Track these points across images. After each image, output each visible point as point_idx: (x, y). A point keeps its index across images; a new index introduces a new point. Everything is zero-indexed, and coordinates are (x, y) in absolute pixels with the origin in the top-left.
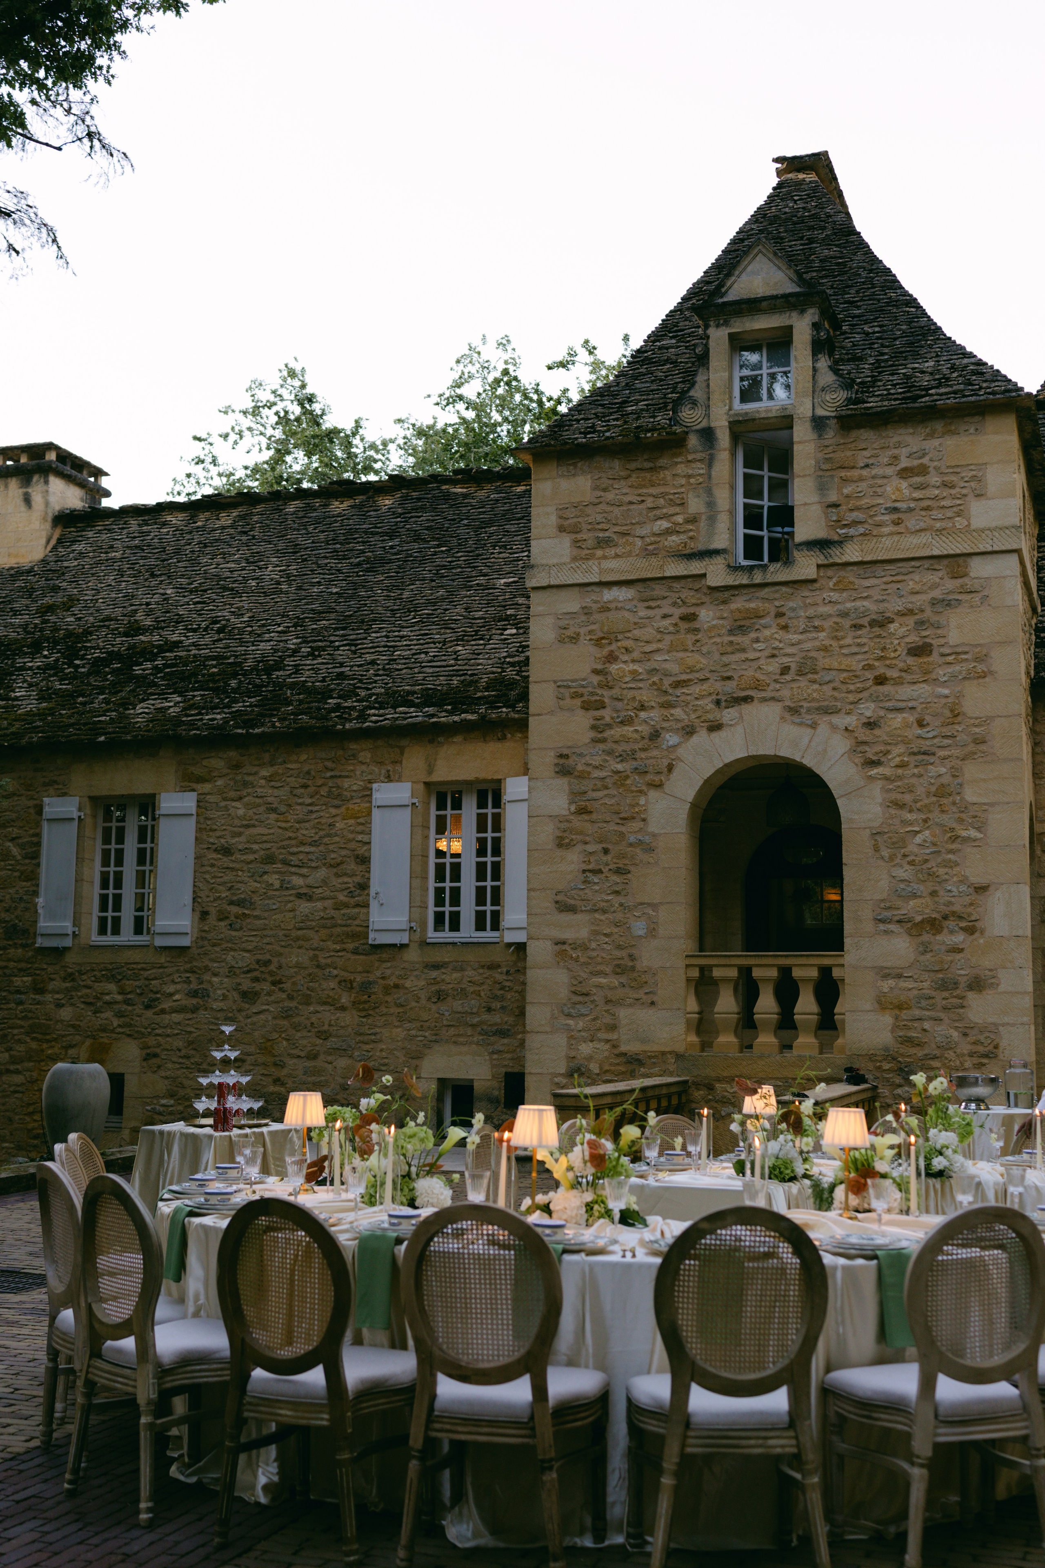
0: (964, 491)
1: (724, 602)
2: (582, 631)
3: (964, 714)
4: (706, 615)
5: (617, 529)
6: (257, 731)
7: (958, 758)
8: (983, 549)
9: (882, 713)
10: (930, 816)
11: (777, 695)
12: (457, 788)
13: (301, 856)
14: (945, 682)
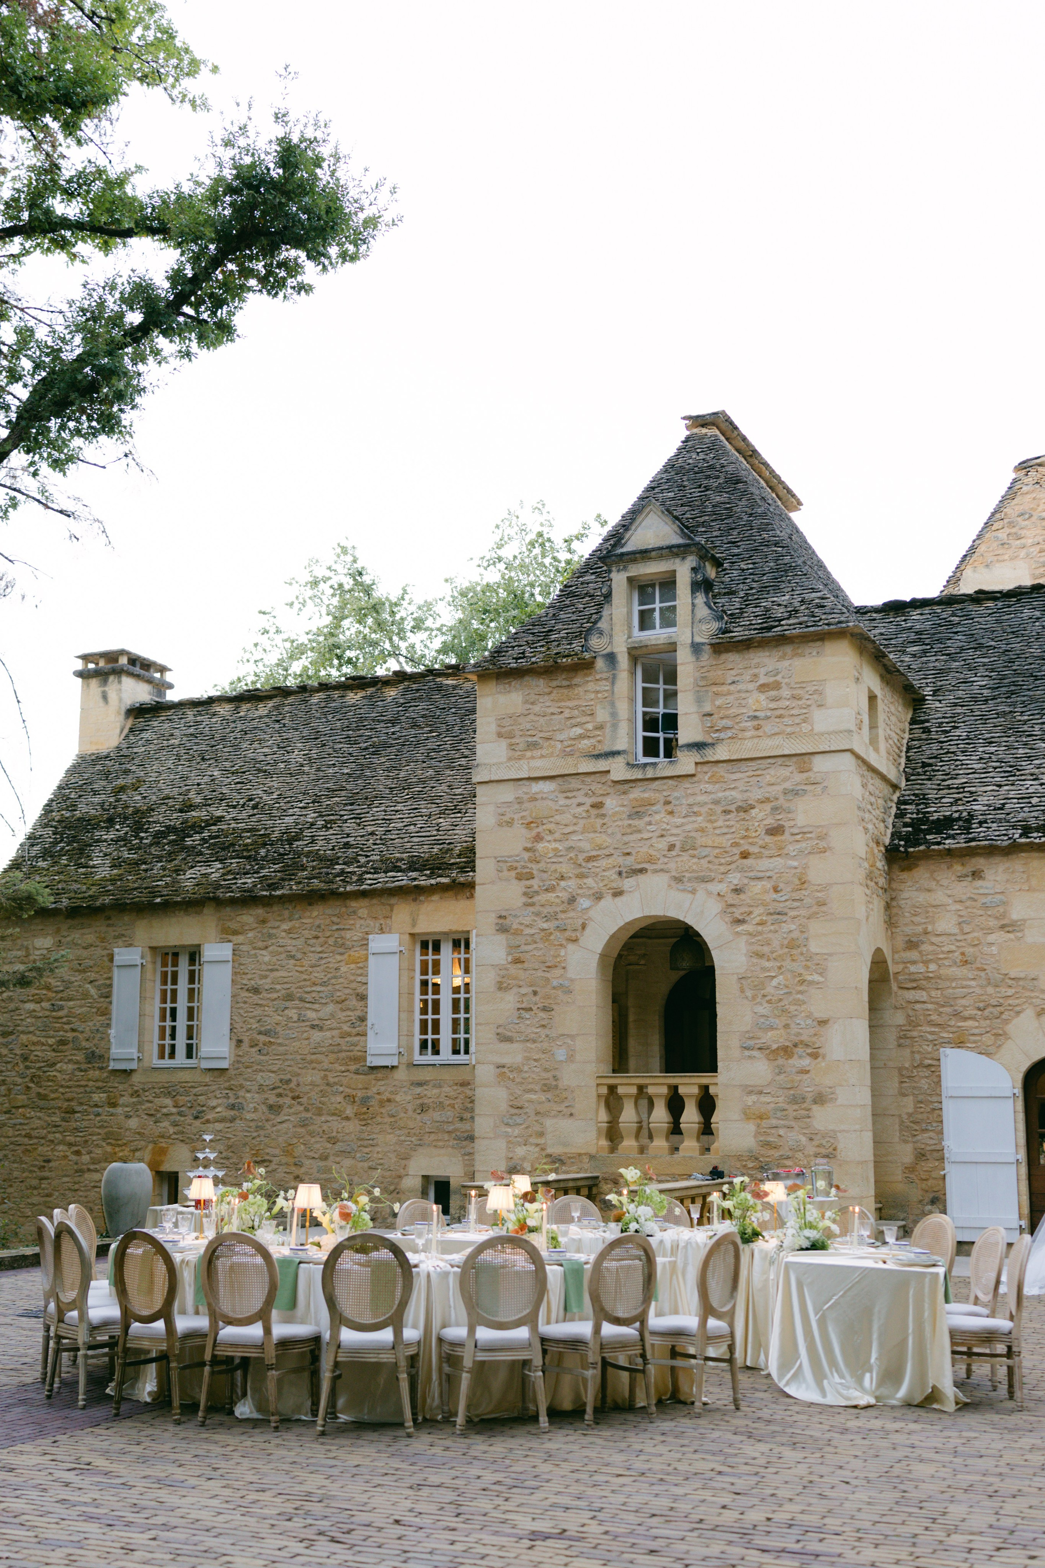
0: (809, 702)
1: (624, 793)
2: (516, 817)
4: (611, 803)
5: (542, 735)
6: (278, 893)
8: (822, 749)
9: (746, 881)
10: (784, 964)
11: (664, 867)
12: (437, 938)
13: (314, 995)
14: (794, 856)
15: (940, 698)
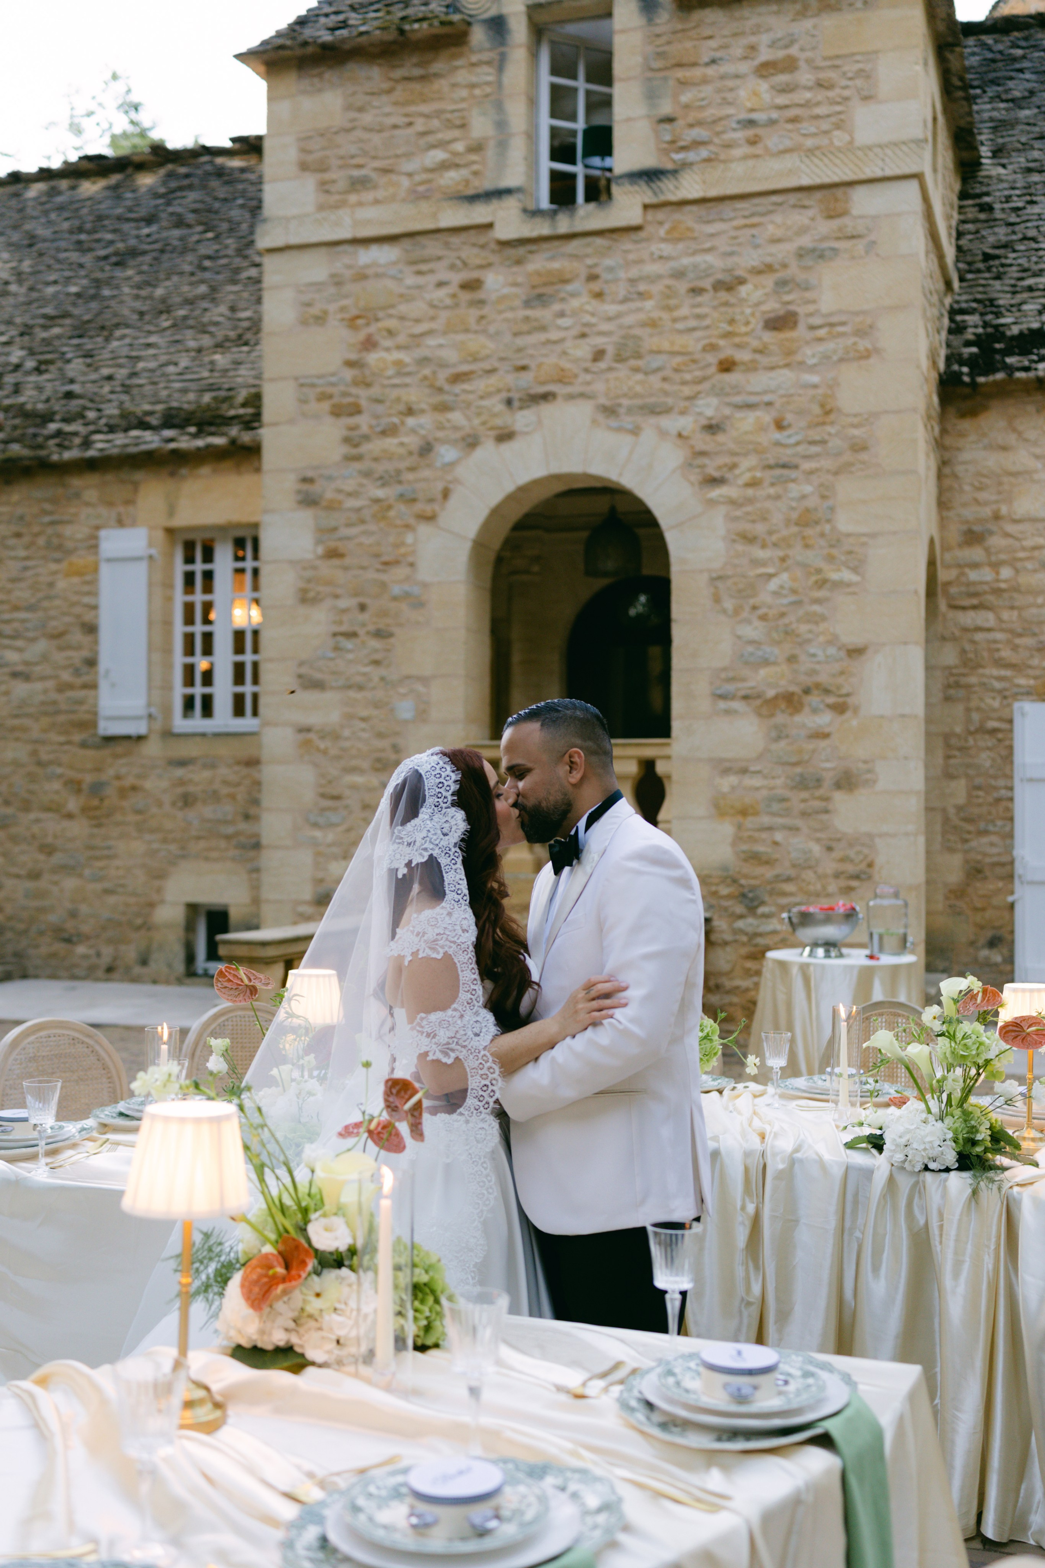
0: (846, 93)
1: (519, 262)
2: (332, 308)
3: (839, 410)
4: (497, 281)
5: (376, 164)
7: (828, 471)
8: (869, 175)
9: (727, 411)
10: (790, 552)
11: (587, 389)
12: (208, 535)
13: (16, 625)
14: (815, 365)
15: (1004, 161)
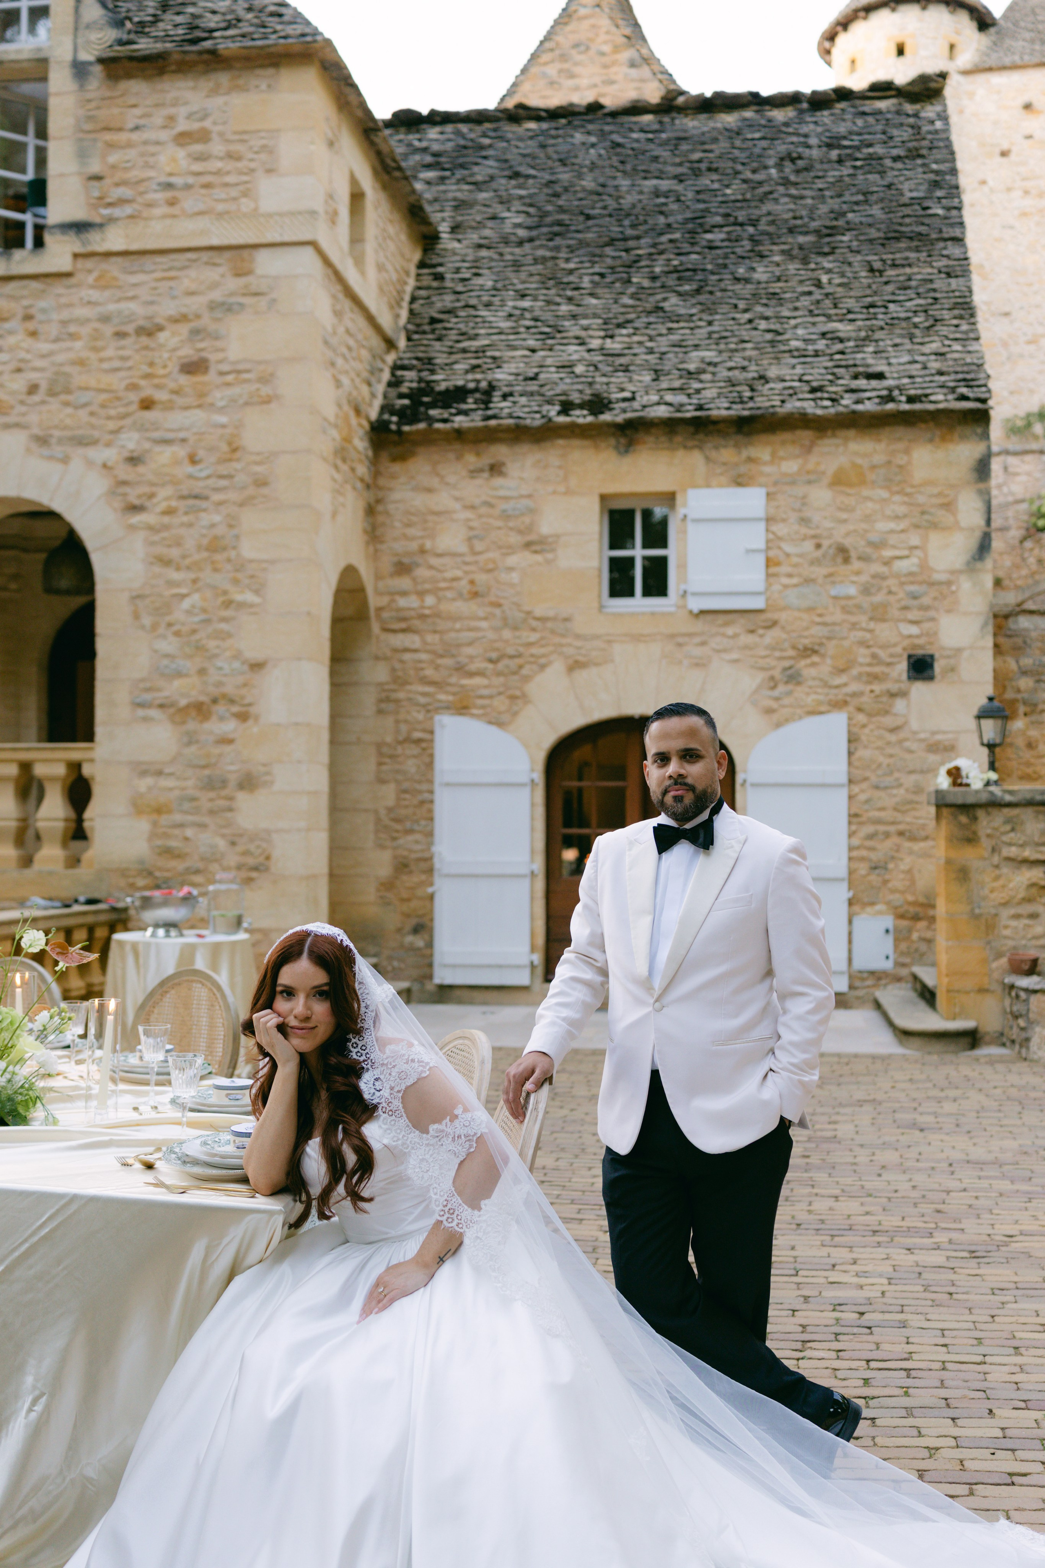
0: (252, 165)
3: (244, 449)
7: (234, 503)
8: (273, 240)
9: (147, 445)
10: (202, 575)
14: (223, 408)
15: (460, 237)
